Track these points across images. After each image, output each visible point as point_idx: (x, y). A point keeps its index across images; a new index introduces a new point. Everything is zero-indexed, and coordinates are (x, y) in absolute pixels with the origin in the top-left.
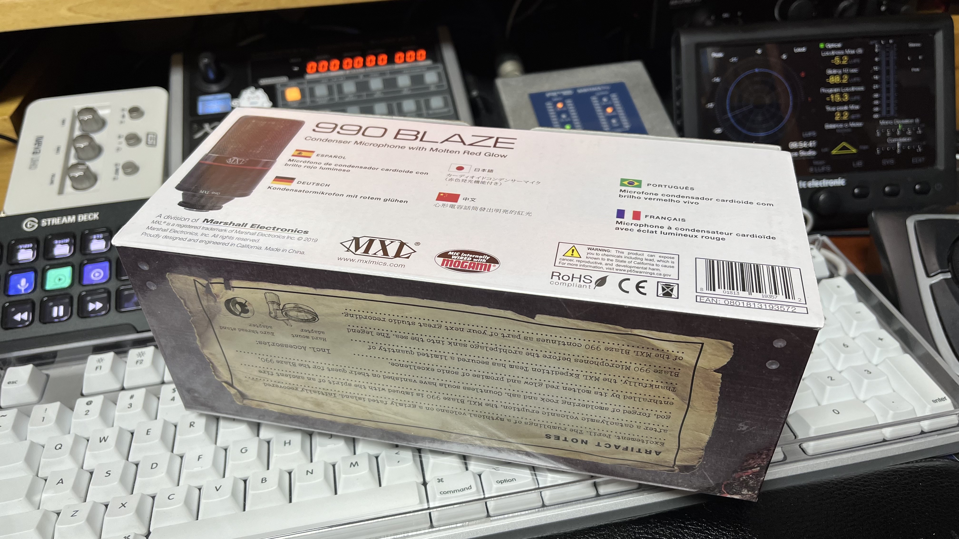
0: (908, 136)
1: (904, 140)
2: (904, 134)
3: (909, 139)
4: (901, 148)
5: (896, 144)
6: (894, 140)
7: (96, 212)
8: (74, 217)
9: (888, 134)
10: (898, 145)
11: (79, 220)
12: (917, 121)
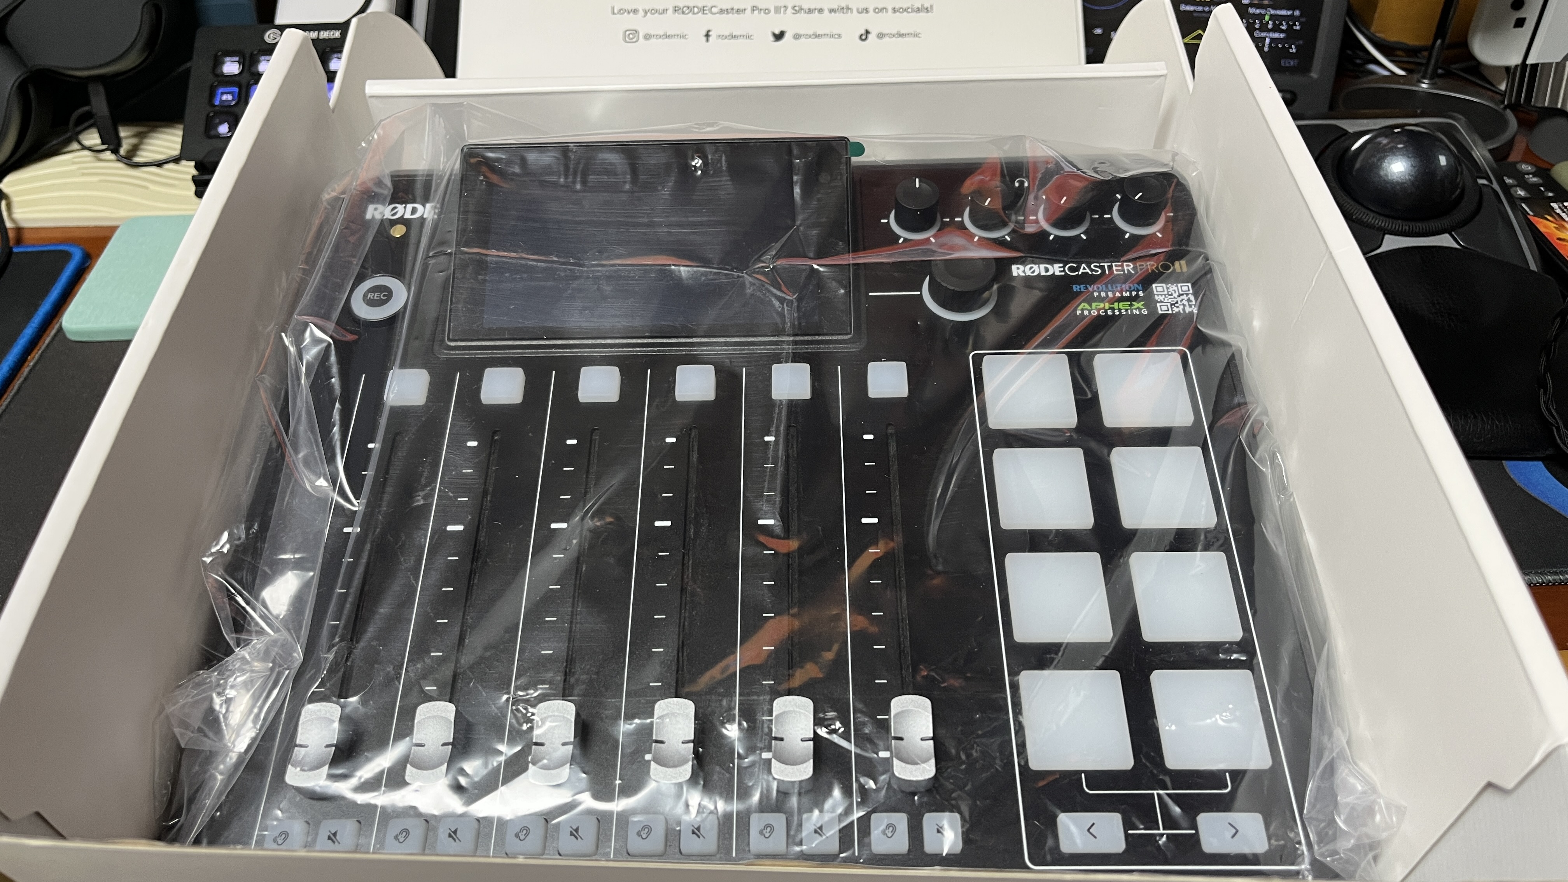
0: (1282, 31)
1: (1276, 35)
2: (1276, 29)
3: (1282, 35)
4: (1270, 45)
5: (1265, 38)
6: (1264, 34)
7: (339, 30)
8: (316, 32)
9: (1257, 26)
10: (1267, 41)
11: (321, 37)
12: (1297, 13)
